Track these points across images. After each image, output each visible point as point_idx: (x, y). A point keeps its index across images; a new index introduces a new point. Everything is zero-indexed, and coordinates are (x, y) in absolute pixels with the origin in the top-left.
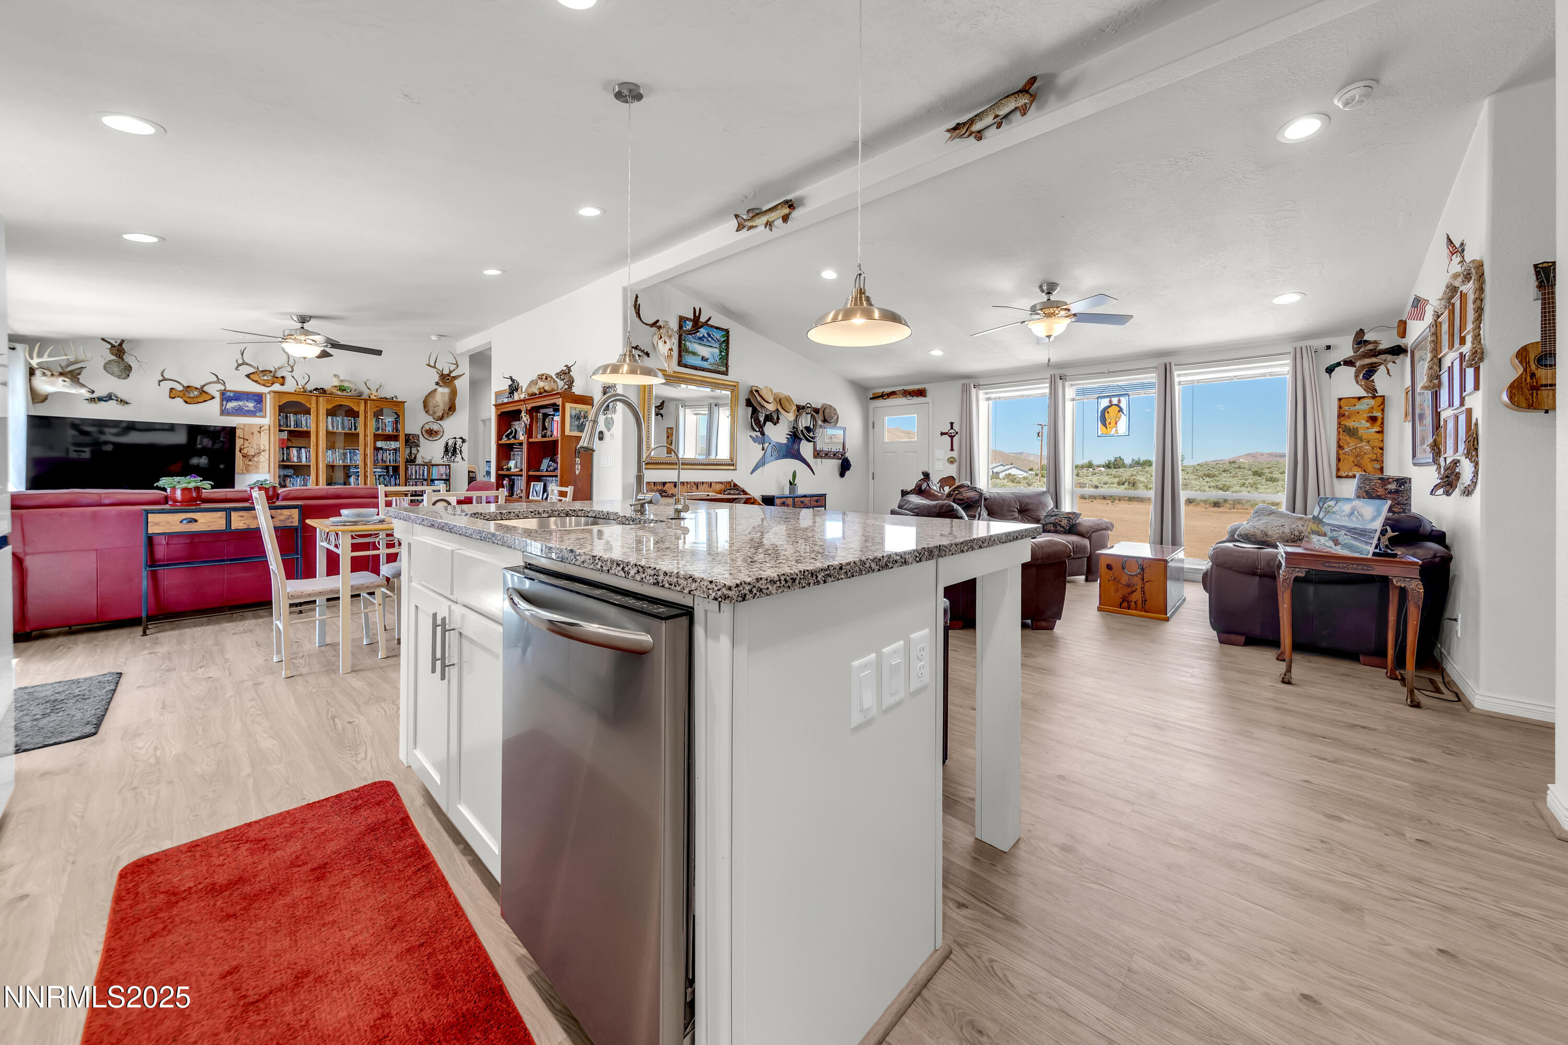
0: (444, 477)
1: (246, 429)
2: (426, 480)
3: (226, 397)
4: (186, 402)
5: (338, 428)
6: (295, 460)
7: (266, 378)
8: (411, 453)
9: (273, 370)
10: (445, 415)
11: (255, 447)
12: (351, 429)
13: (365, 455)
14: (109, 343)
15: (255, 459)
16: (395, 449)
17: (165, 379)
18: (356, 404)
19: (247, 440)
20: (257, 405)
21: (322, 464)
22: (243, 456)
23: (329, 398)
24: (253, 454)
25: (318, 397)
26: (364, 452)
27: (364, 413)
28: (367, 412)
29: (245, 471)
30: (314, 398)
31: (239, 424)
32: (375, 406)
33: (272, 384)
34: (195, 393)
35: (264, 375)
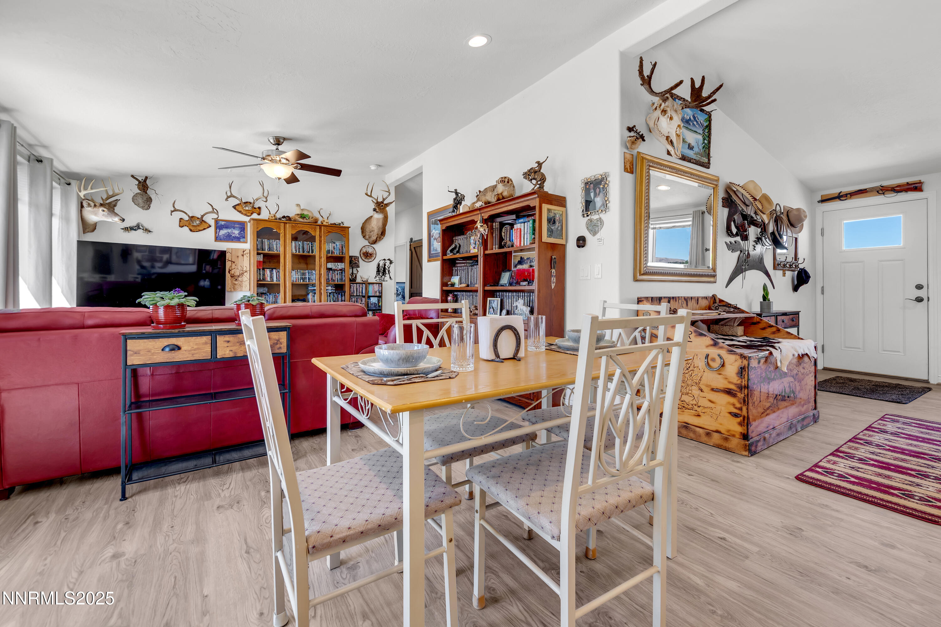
0: (378, 294)
1: (233, 253)
2: (364, 297)
3: (219, 225)
4: (191, 230)
5: (299, 252)
6: (269, 279)
7: (247, 208)
8: (353, 273)
9: (252, 201)
10: (378, 239)
11: (240, 268)
12: (309, 252)
13: (320, 275)
14: (137, 179)
15: (240, 279)
16: (341, 270)
17: (175, 210)
18: (313, 230)
19: (234, 262)
20: (241, 232)
21: (289, 283)
22: (231, 276)
23: (294, 224)
24: (238, 274)
25: (285, 223)
26: (320, 272)
27: (319, 238)
28: (322, 237)
29: (233, 289)
30: (283, 225)
31: (228, 249)
32: (327, 231)
33: (252, 214)
34: (198, 222)
35: (246, 206)
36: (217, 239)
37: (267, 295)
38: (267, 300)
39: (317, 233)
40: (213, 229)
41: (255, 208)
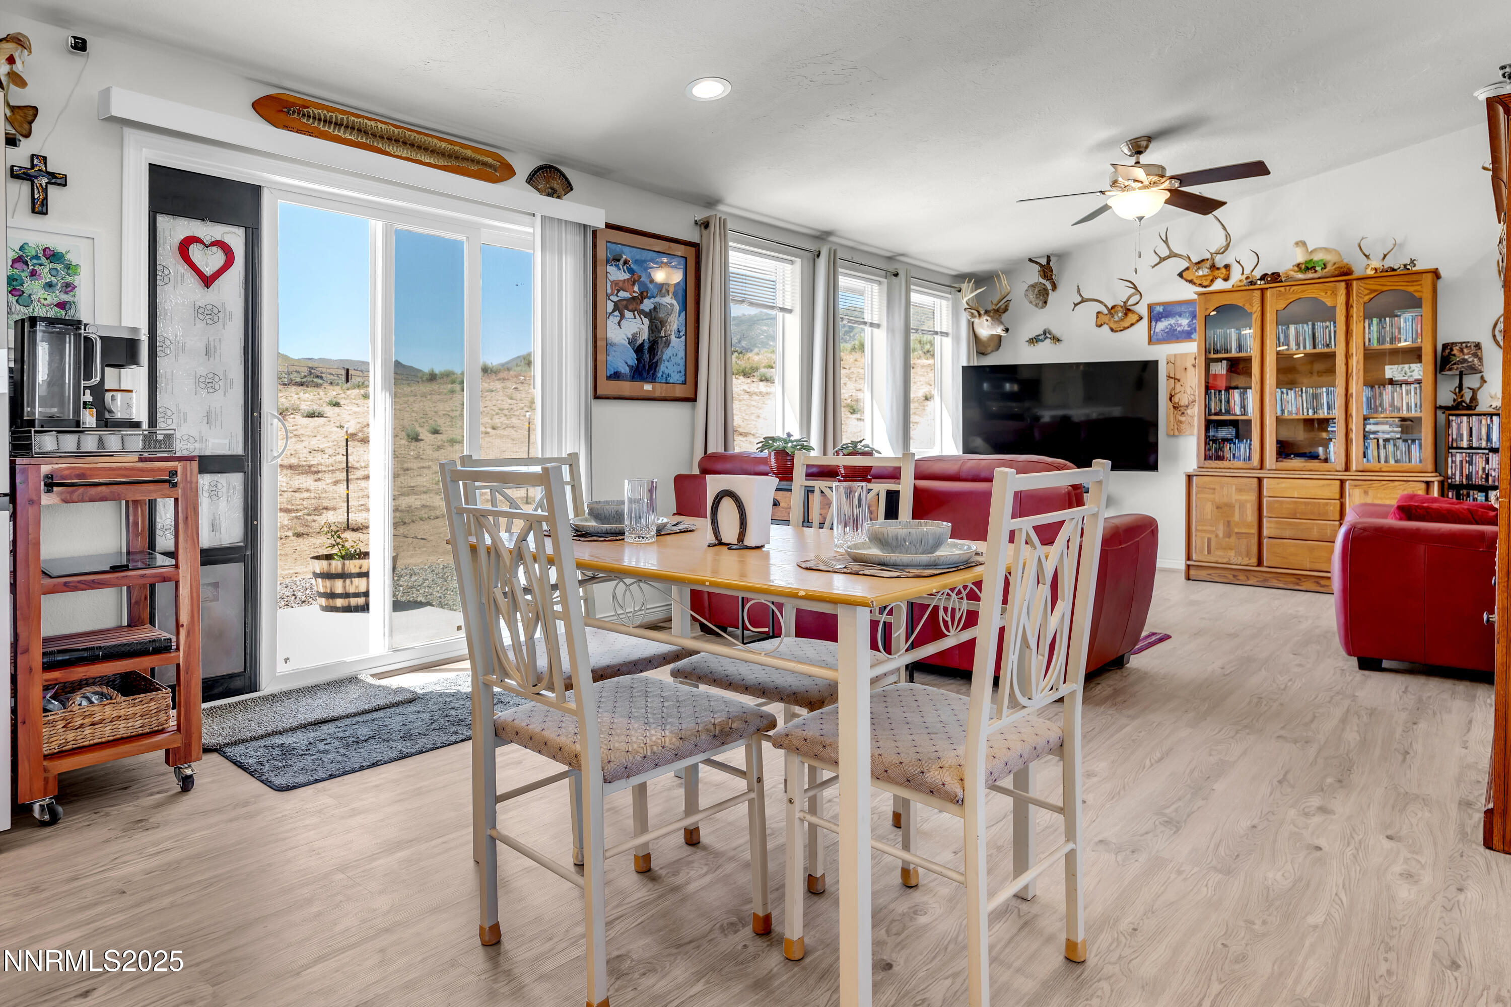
1: (1178, 363)
3: (1157, 314)
4: (1111, 330)
6: (1237, 410)
7: (1200, 273)
8: (1460, 386)
9: (1208, 257)
11: (1189, 391)
12: (1328, 345)
13: (1348, 396)
14: (1037, 263)
16: (1414, 382)
17: (1084, 301)
18: (1329, 293)
19: (1179, 380)
20: (1192, 320)
21: (1270, 417)
22: (1174, 407)
23: (1282, 289)
24: (1187, 403)
25: (1263, 291)
26: (1347, 390)
27: (1344, 311)
28: (1352, 306)
29: (1177, 431)
30: (1257, 294)
31: (1168, 356)
32: (1367, 292)
33: (1212, 281)
34: (1120, 315)
35: (1199, 268)
36: (1151, 339)
37: (1235, 444)
39: (1339, 298)
40: (1145, 321)
41: (1218, 269)
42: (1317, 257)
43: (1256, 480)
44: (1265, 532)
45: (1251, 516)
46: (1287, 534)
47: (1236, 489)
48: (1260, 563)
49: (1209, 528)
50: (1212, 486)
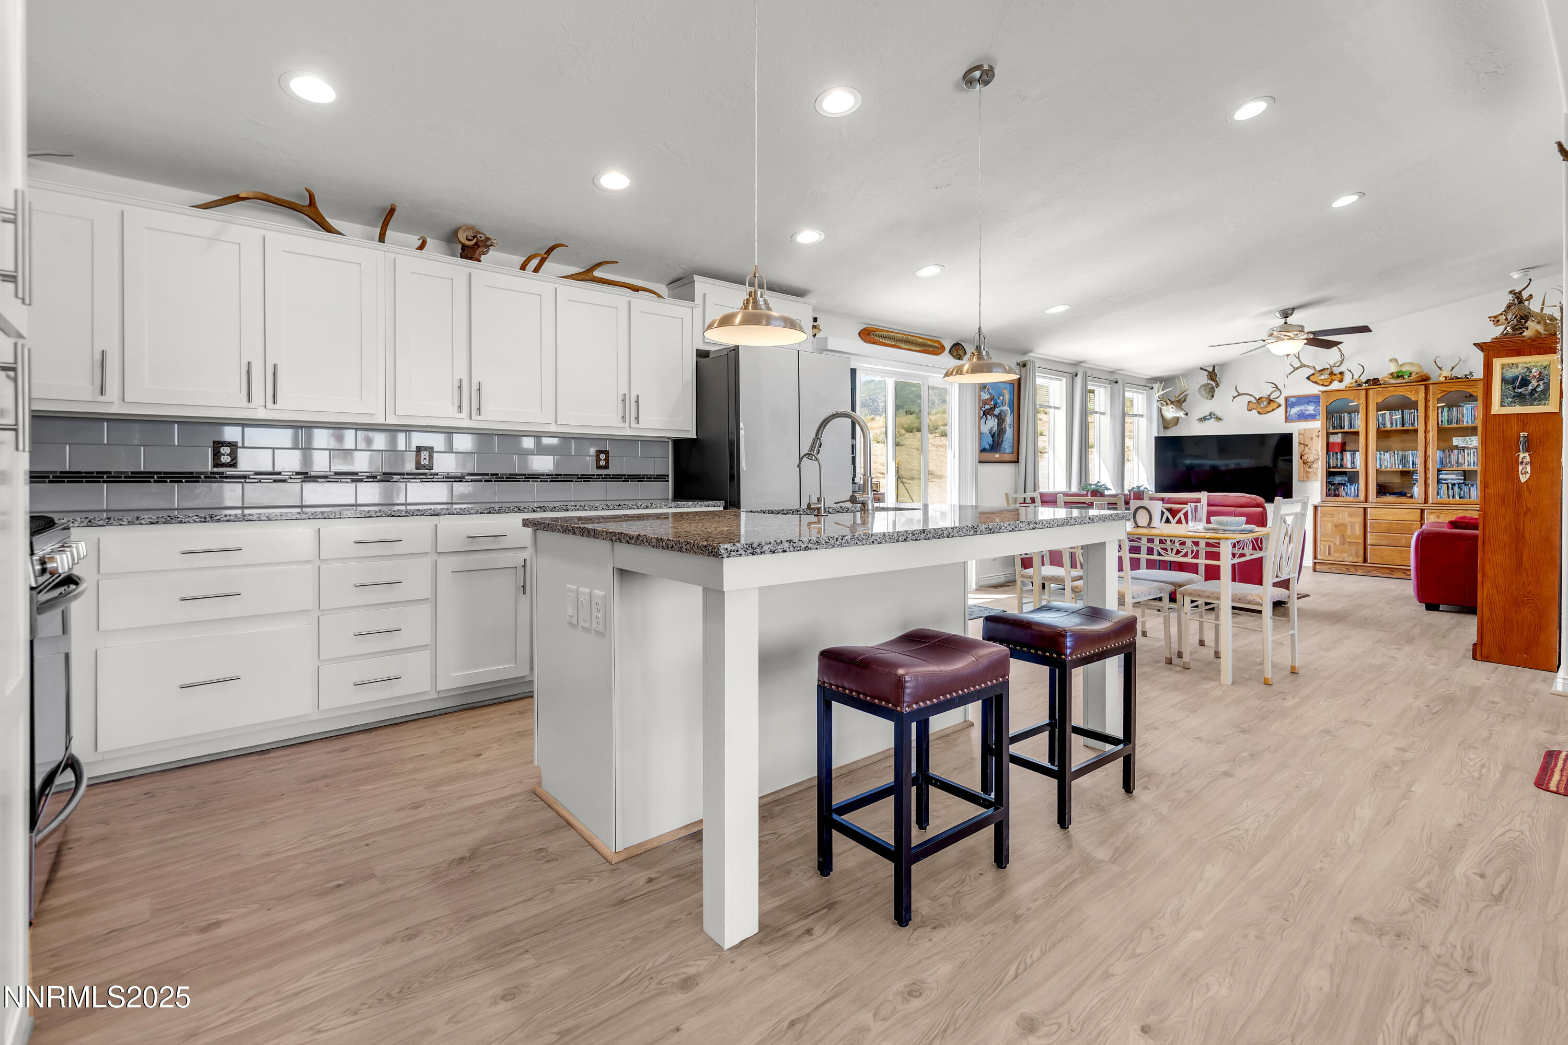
4: (1258, 413)
7: (1323, 377)
12: (1412, 425)
13: (1426, 457)
14: (1206, 370)
16: (1476, 447)
17: (1238, 394)
19: (1307, 446)
20: (1317, 407)
21: (1372, 469)
22: (1304, 463)
24: (1313, 460)
25: (1367, 390)
26: (1426, 452)
27: (1424, 403)
28: (1429, 401)
29: (1306, 478)
30: (1363, 392)
31: (1299, 430)
32: (1439, 392)
33: (1331, 383)
34: (1265, 403)
35: (1321, 374)
36: (1287, 419)
37: (1347, 486)
38: (1347, 493)
39: (1420, 395)
40: (1282, 408)
41: (1335, 375)
42: (1404, 369)
43: (1362, 509)
44: (1369, 542)
45: (1359, 531)
46: (1384, 542)
47: (1348, 515)
48: (1365, 561)
49: (1330, 539)
50: (1332, 513)
